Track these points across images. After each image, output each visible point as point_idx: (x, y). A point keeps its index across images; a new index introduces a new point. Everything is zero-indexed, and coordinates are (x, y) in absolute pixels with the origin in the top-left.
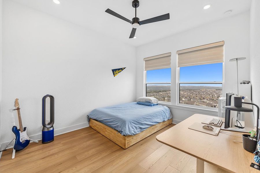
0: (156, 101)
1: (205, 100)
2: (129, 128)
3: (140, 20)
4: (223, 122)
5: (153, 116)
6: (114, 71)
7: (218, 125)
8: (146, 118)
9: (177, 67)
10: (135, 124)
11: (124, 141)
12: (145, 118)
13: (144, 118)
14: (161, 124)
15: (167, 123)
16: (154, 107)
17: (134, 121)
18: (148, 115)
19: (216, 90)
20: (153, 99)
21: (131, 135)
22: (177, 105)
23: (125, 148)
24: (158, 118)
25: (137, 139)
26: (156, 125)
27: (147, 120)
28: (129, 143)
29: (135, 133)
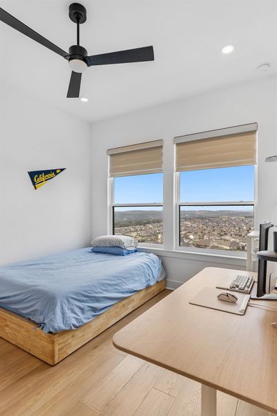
0: (133, 244)
1: (227, 237)
2: (63, 314)
3: (89, 55)
4: (254, 282)
5: (124, 278)
6: (33, 175)
7: (246, 289)
8: (109, 285)
9: (175, 170)
10: (80, 301)
11: (50, 347)
12: (105, 285)
13: (103, 285)
14: (142, 294)
15: (154, 290)
16: (128, 256)
17: (77, 294)
18: (113, 277)
19: (246, 217)
20: (126, 240)
21: (68, 329)
22: (176, 249)
23: (54, 362)
24: (136, 281)
25: (84, 335)
26: (132, 298)
27: (110, 288)
28: (64, 349)
29: (79, 322)
